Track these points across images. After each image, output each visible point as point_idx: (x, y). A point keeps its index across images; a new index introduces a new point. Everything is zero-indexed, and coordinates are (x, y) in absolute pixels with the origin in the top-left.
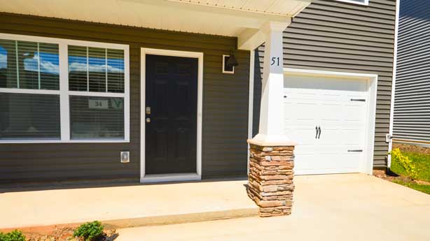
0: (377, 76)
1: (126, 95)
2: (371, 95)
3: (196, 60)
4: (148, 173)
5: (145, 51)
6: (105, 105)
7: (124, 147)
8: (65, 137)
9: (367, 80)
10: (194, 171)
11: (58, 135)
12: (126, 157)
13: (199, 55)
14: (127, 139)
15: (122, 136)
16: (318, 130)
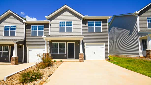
0: (104, 43)
1: (65, 48)
2: (104, 46)
3: (74, 43)
4: (68, 58)
5: (68, 42)
6: (63, 49)
7: (65, 55)
8: (59, 53)
9: (103, 44)
10: (74, 58)
11: (58, 53)
12: (65, 56)
13: (75, 42)
14: (65, 54)
15: (65, 53)
16: (95, 52)
